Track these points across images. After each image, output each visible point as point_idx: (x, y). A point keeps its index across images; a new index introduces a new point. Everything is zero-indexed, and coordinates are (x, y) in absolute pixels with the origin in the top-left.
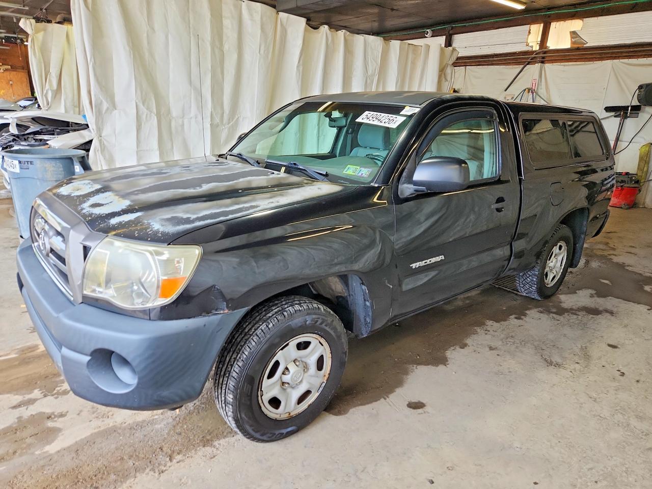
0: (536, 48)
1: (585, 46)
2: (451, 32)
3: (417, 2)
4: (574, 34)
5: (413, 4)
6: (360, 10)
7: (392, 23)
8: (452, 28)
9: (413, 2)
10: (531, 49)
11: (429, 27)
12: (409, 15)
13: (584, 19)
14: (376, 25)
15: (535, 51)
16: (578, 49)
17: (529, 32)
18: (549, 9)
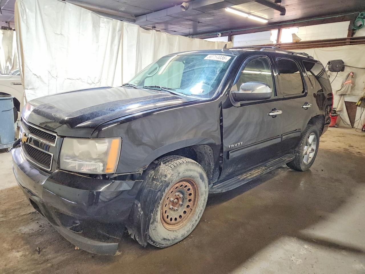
0: (275, 42)
1: (300, 41)
2: (231, 34)
3: (211, 18)
4: (294, 35)
5: (209, 20)
6: (181, 23)
7: (200, 29)
8: (232, 32)
9: (209, 18)
10: (272, 43)
11: (219, 31)
12: (208, 25)
13: (299, 28)
14: (191, 30)
15: (275, 44)
16: (296, 43)
17: (271, 34)
18: (281, 22)
